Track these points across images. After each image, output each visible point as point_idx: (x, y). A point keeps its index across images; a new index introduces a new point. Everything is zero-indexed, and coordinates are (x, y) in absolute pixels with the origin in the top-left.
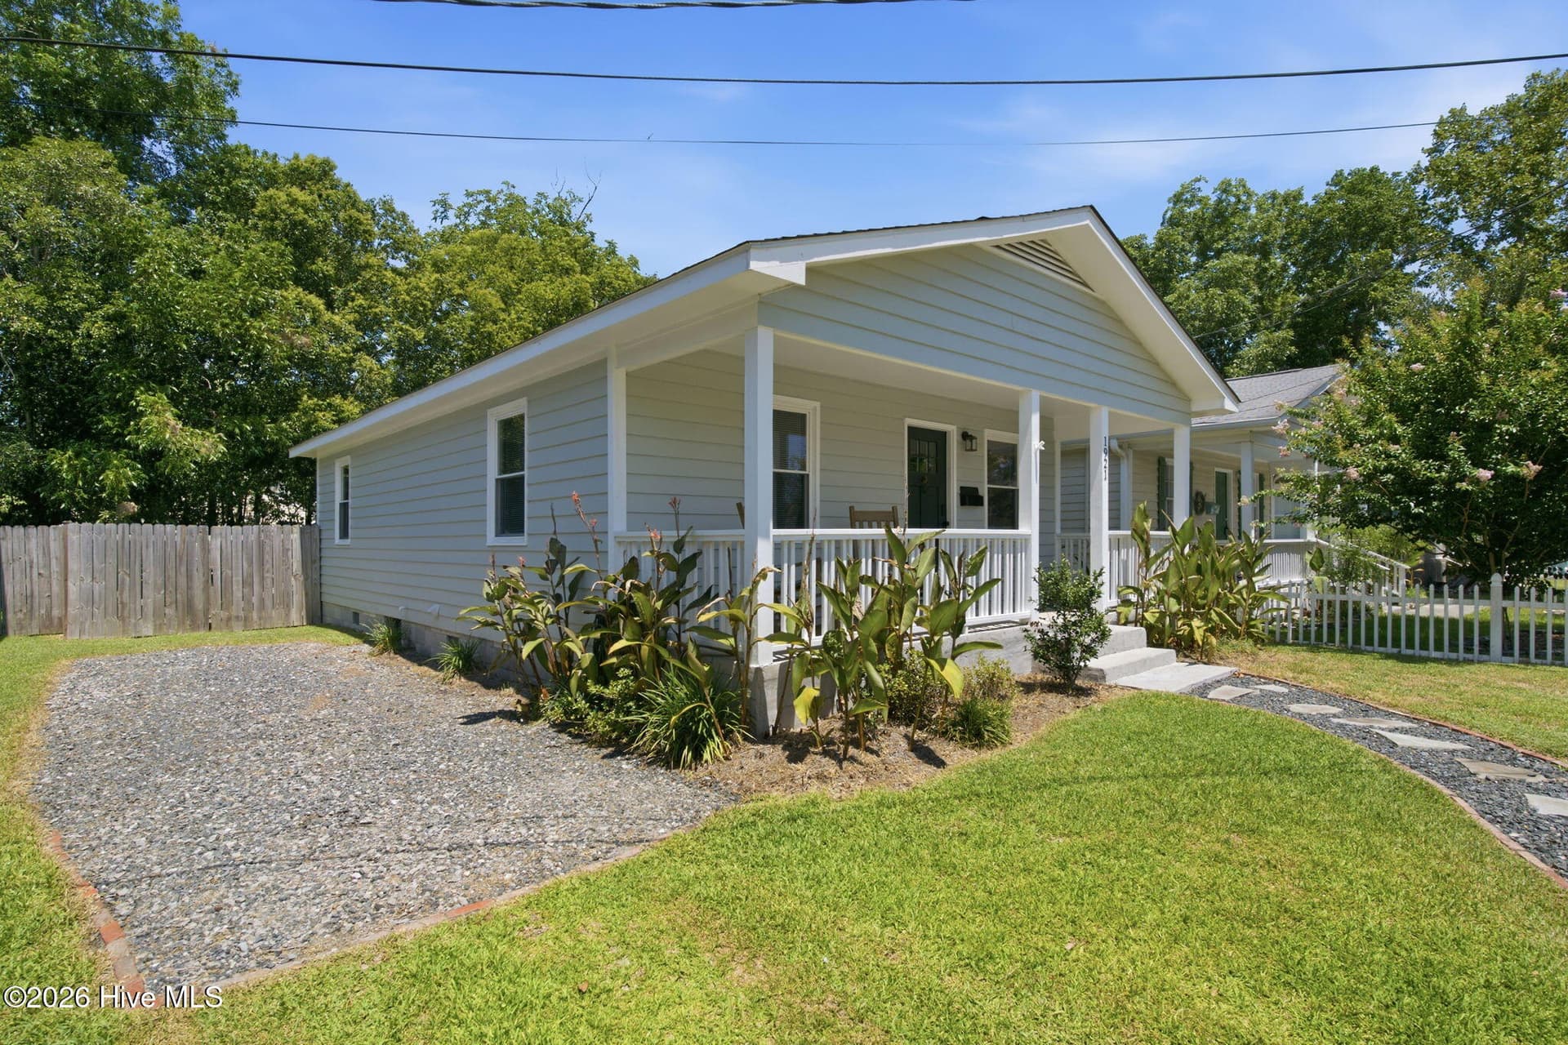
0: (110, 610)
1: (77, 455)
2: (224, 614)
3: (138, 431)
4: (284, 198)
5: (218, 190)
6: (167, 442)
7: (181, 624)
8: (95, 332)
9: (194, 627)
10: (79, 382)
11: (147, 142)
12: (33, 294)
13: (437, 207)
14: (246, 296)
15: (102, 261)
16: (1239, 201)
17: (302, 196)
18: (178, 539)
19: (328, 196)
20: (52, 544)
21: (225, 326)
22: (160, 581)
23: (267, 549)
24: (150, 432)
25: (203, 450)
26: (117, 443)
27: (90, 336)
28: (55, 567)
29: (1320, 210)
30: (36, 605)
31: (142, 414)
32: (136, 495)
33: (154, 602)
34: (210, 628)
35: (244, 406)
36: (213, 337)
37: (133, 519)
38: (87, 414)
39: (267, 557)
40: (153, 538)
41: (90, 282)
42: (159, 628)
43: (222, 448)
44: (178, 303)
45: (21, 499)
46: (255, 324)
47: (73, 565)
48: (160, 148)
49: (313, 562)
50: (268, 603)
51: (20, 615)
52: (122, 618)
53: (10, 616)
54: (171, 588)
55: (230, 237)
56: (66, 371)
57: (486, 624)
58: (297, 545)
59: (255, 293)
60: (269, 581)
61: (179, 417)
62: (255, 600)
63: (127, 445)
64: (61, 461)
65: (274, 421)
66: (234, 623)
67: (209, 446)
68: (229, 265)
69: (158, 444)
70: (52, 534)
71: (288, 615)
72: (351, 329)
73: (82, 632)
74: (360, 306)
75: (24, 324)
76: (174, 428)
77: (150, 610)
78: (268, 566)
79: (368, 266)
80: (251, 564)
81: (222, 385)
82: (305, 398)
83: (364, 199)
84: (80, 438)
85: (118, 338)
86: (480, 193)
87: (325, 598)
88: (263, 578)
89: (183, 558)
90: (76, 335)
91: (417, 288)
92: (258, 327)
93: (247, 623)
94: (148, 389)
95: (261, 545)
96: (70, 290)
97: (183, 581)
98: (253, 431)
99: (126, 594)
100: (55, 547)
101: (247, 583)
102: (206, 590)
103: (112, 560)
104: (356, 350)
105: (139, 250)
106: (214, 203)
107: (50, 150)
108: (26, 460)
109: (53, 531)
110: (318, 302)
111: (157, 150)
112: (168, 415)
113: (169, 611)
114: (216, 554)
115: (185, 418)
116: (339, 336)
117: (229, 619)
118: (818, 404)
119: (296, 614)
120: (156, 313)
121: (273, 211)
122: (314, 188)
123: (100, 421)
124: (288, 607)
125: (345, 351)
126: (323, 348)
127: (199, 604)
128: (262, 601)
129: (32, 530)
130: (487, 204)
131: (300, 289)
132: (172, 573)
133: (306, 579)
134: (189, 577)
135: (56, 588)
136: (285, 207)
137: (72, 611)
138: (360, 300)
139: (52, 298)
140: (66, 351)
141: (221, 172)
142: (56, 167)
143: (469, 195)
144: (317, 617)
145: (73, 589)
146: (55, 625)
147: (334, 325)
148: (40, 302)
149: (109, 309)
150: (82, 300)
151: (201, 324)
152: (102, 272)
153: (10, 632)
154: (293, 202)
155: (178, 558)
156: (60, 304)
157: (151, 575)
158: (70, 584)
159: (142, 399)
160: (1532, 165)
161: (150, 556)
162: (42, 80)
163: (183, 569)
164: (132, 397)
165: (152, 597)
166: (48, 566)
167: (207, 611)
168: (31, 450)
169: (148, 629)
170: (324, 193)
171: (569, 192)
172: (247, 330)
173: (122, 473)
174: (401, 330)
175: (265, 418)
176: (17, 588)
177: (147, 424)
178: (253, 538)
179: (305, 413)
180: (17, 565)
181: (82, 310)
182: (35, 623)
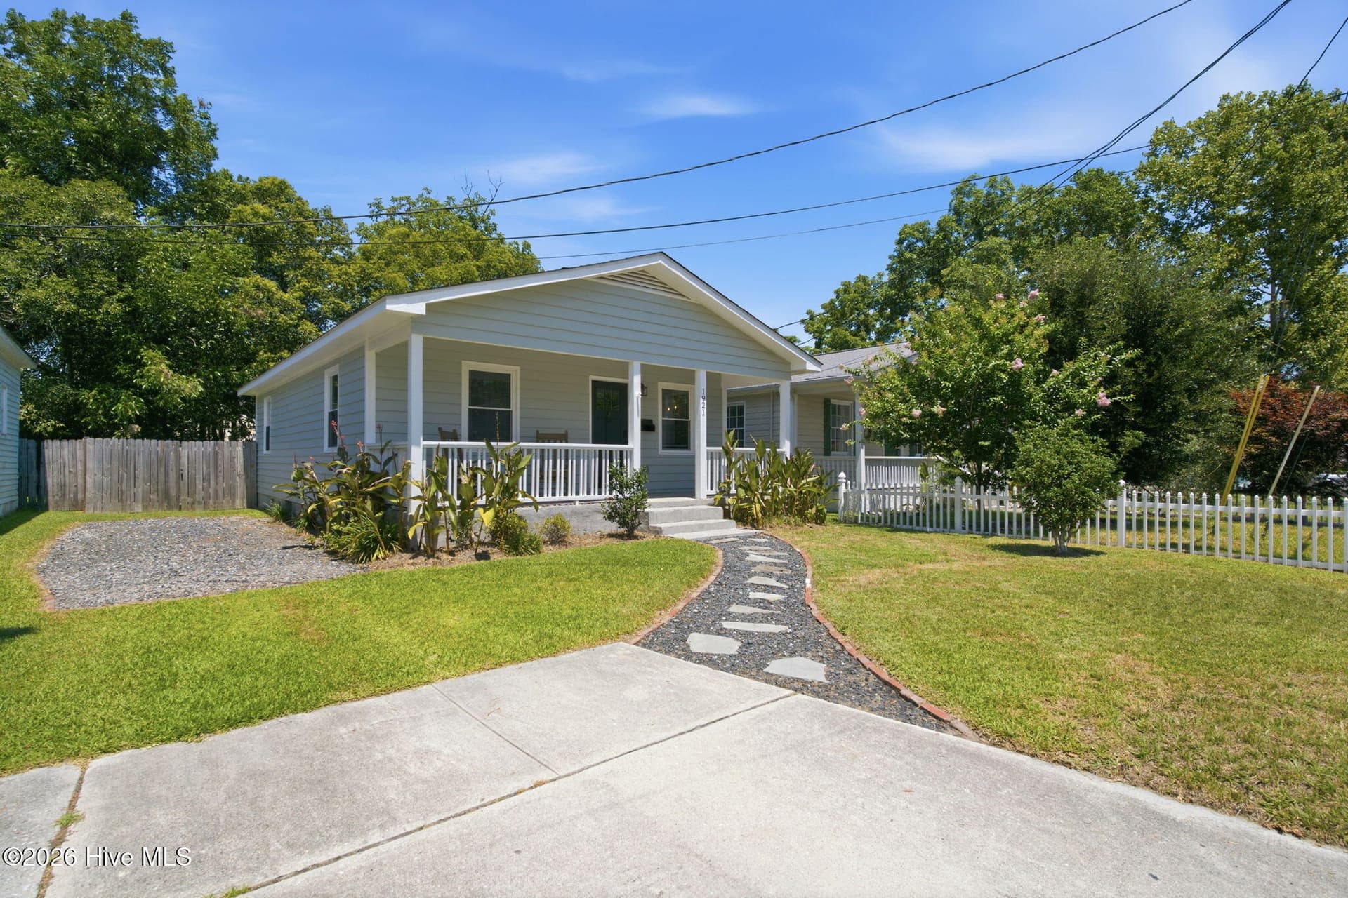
0: (114, 494)
1: (100, 392)
2: (189, 500)
3: (142, 377)
4: (249, 211)
5: (202, 205)
6: (162, 384)
7: (161, 506)
8: (111, 310)
9: (170, 507)
10: (102, 343)
11: (155, 170)
12: (70, 286)
13: (373, 208)
14: (218, 282)
15: (118, 260)
16: (1003, 194)
17: (263, 209)
18: (159, 449)
19: (283, 208)
20: (78, 452)
21: (202, 303)
22: (147, 476)
23: (220, 457)
24: (150, 377)
25: (187, 390)
26: (127, 384)
27: (108, 313)
28: (80, 467)
29: (1059, 203)
30: (67, 492)
31: (145, 365)
32: (138, 420)
33: (143, 491)
34: (180, 509)
35: (218, 358)
36: (194, 311)
37: (135, 436)
38: (109, 366)
39: (219, 462)
40: (142, 449)
41: (108, 277)
42: (145, 508)
43: (201, 389)
44: (170, 288)
45: (61, 422)
46: (224, 302)
47: (90, 465)
48: (165, 175)
49: (252, 466)
50: (220, 493)
51: (57, 498)
52: (121, 501)
53: (50, 498)
54: (154, 482)
55: (210, 241)
56: (94, 335)
57: (292, 494)
58: (240, 455)
59: (224, 280)
60: (221, 478)
61: (170, 367)
62: (211, 491)
63: (135, 386)
64: (88, 397)
65: (238, 369)
66: (196, 505)
67: (191, 387)
68: (208, 260)
69: (155, 386)
70: (78, 447)
71: (234, 502)
72: (297, 303)
73: (95, 509)
74: (304, 286)
75: (65, 306)
76: (167, 374)
77: (140, 496)
78: (220, 468)
79: (310, 258)
80: (208, 467)
81: (206, 343)
82: (261, 353)
83: (310, 208)
84: (103, 382)
85: (128, 313)
86: (402, 199)
87: (260, 491)
88: (216, 477)
89: (163, 462)
90: (99, 313)
91: (346, 273)
92: (226, 304)
93: (206, 506)
94: (150, 348)
95: (216, 454)
96: (94, 282)
97: (162, 477)
98: (222, 376)
99: (124, 485)
100: (79, 453)
101: (206, 479)
102: (178, 483)
103: (115, 463)
104: (300, 318)
105: (143, 253)
106: (200, 214)
107: (81, 189)
108: (65, 397)
109: (78, 444)
110: (271, 284)
111: (162, 177)
112: (163, 366)
113: (153, 497)
114: (185, 460)
115: (176, 368)
116: (286, 308)
117: (193, 503)
118: (518, 368)
119: (240, 502)
120: (154, 295)
121: (242, 220)
122: (273, 202)
123: (116, 370)
124: (233, 496)
125: (292, 319)
126: (276, 317)
127: (173, 492)
128: (216, 491)
129: (65, 443)
130: (408, 206)
131: (258, 276)
132: (155, 472)
133: (247, 478)
134: (167, 474)
135: (80, 481)
136: (250, 217)
137: (89, 495)
138: (305, 283)
139: (82, 288)
140: (93, 322)
141: (205, 193)
142: (86, 200)
143: (394, 200)
144: (254, 502)
145: (89, 481)
146: (78, 505)
147: (283, 301)
148: (75, 291)
149: (121, 295)
150: (103, 289)
151: (185, 302)
152: (119, 267)
153: (50, 508)
154: (256, 214)
155: (159, 462)
156: (88, 292)
157: (141, 472)
158: (88, 478)
159: (147, 354)
160: (1215, 168)
161: (140, 460)
162: (80, 135)
163: (162, 469)
164: (138, 353)
165: (141, 488)
166: (75, 466)
167: (178, 498)
168: (69, 389)
169: (138, 508)
170: (280, 205)
171: (476, 194)
172: (217, 306)
173: (130, 406)
174: (334, 303)
175: (232, 367)
176: (55, 480)
177: (148, 371)
178: (210, 449)
179: (262, 363)
180: (55, 466)
181: (103, 296)
182: (67, 503)
